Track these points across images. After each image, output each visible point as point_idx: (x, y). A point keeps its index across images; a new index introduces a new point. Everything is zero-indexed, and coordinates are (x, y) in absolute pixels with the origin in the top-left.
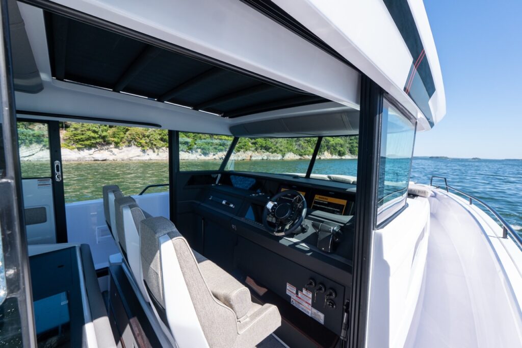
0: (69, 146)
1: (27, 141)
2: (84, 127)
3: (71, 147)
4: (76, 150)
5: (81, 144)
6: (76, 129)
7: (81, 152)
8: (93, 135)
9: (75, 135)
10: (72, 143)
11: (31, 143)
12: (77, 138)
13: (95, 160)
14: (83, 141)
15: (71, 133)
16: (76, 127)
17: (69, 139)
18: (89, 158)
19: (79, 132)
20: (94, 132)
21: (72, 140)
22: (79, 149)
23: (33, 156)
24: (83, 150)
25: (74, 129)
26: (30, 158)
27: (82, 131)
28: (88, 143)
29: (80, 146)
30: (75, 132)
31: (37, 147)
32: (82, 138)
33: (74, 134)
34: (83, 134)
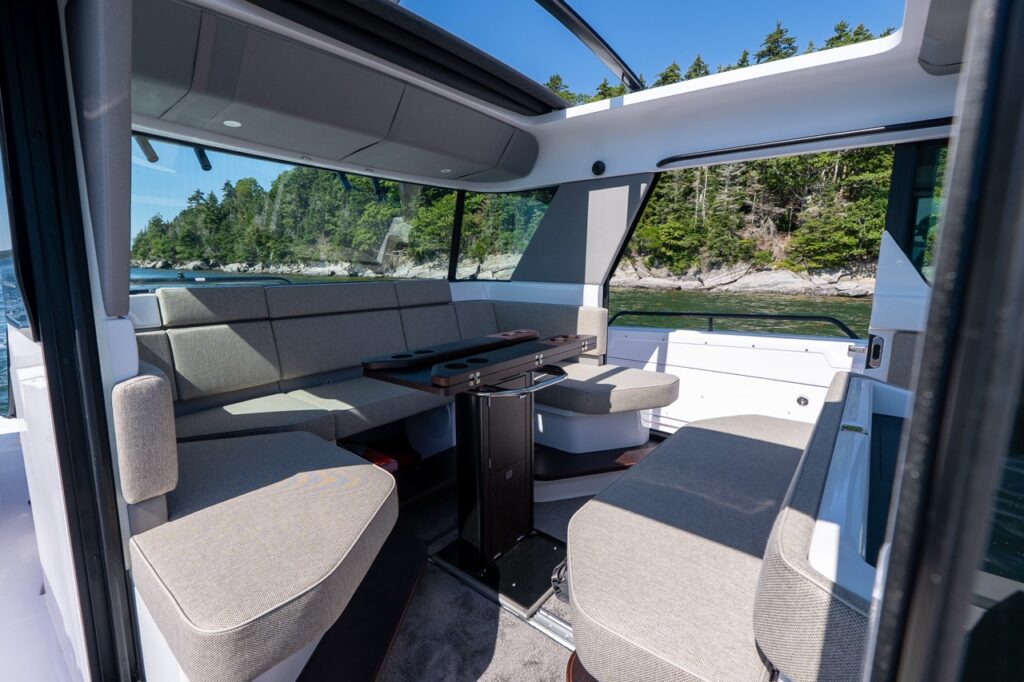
0: (793, 265)
1: (731, 258)
2: (829, 223)
3: (795, 268)
4: (805, 273)
5: (816, 261)
6: (812, 229)
7: (815, 277)
8: (846, 239)
9: (808, 242)
10: (801, 258)
11: (735, 262)
12: (812, 248)
13: (839, 295)
14: (822, 254)
15: (801, 239)
16: (813, 224)
17: (796, 250)
18: (828, 290)
19: (817, 235)
20: (852, 233)
21: (801, 252)
22: (811, 271)
23: (735, 284)
24: (819, 274)
25: (807, 231)
26: (731, 287)
27: (824, 232)
28: (830, 257)
29: (814, 265)
30: (809, 236)
31: (743, 268)
32: (820, 248)
33: (808, 239)
34: (823, 240)
